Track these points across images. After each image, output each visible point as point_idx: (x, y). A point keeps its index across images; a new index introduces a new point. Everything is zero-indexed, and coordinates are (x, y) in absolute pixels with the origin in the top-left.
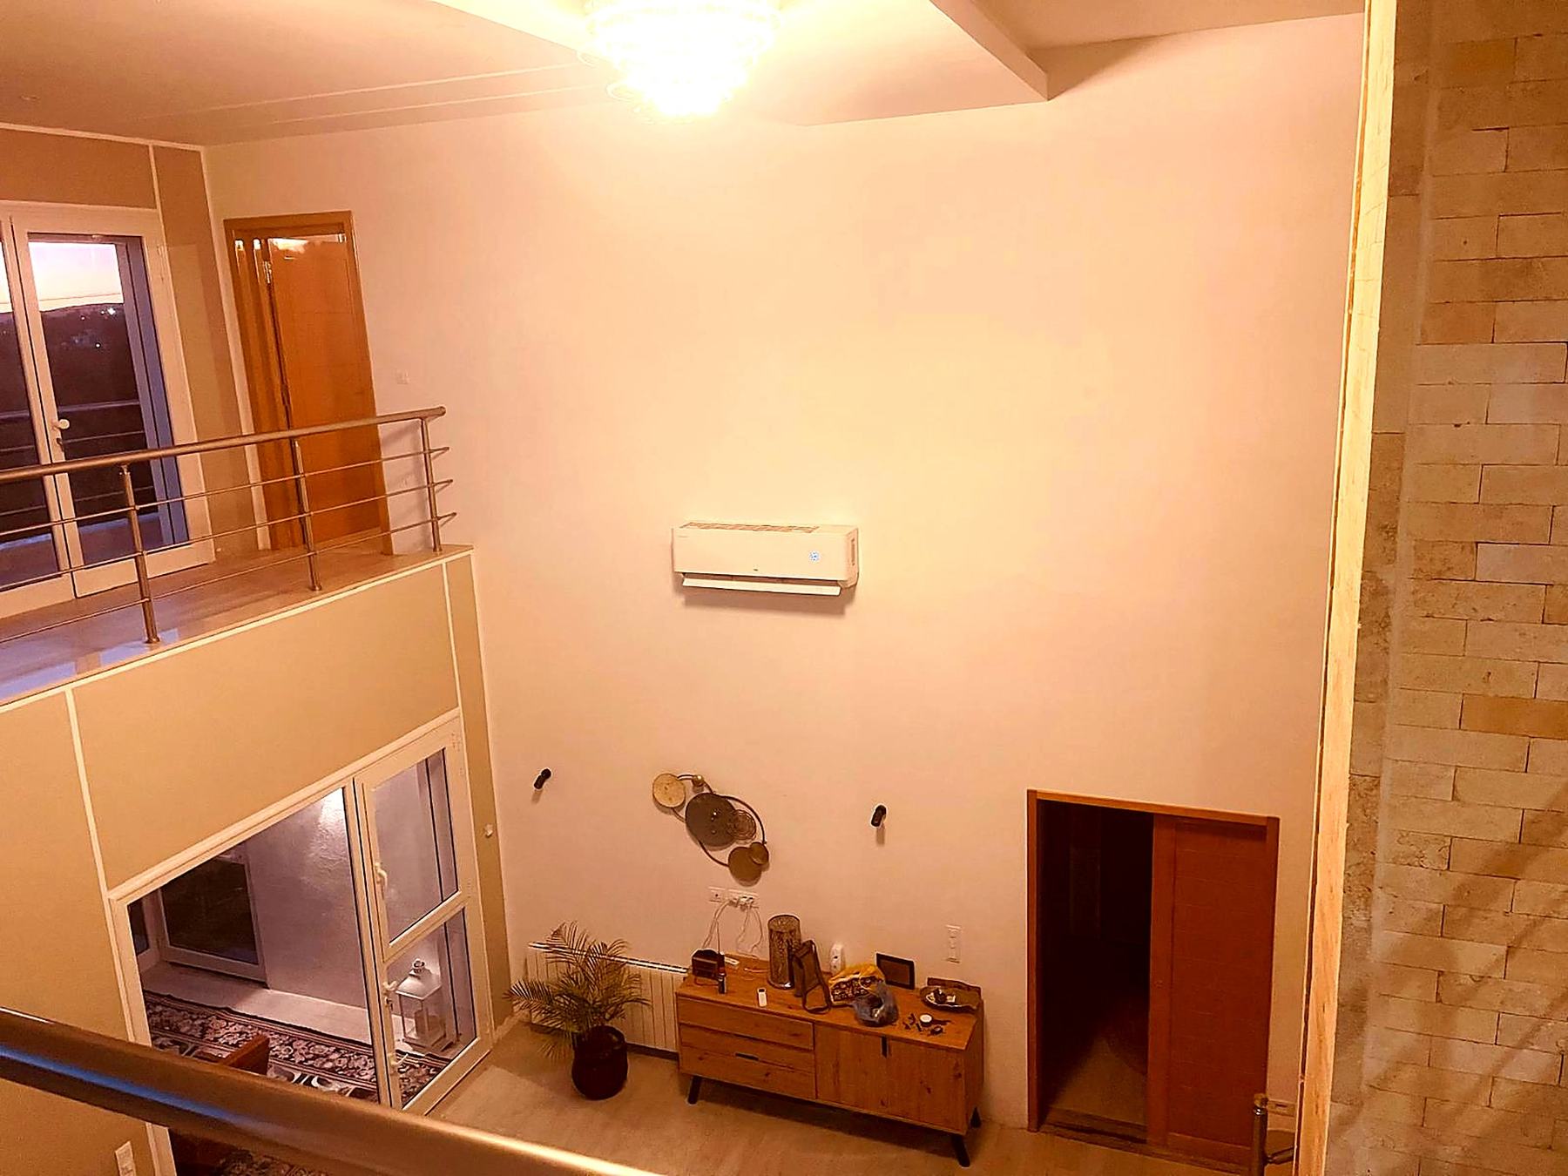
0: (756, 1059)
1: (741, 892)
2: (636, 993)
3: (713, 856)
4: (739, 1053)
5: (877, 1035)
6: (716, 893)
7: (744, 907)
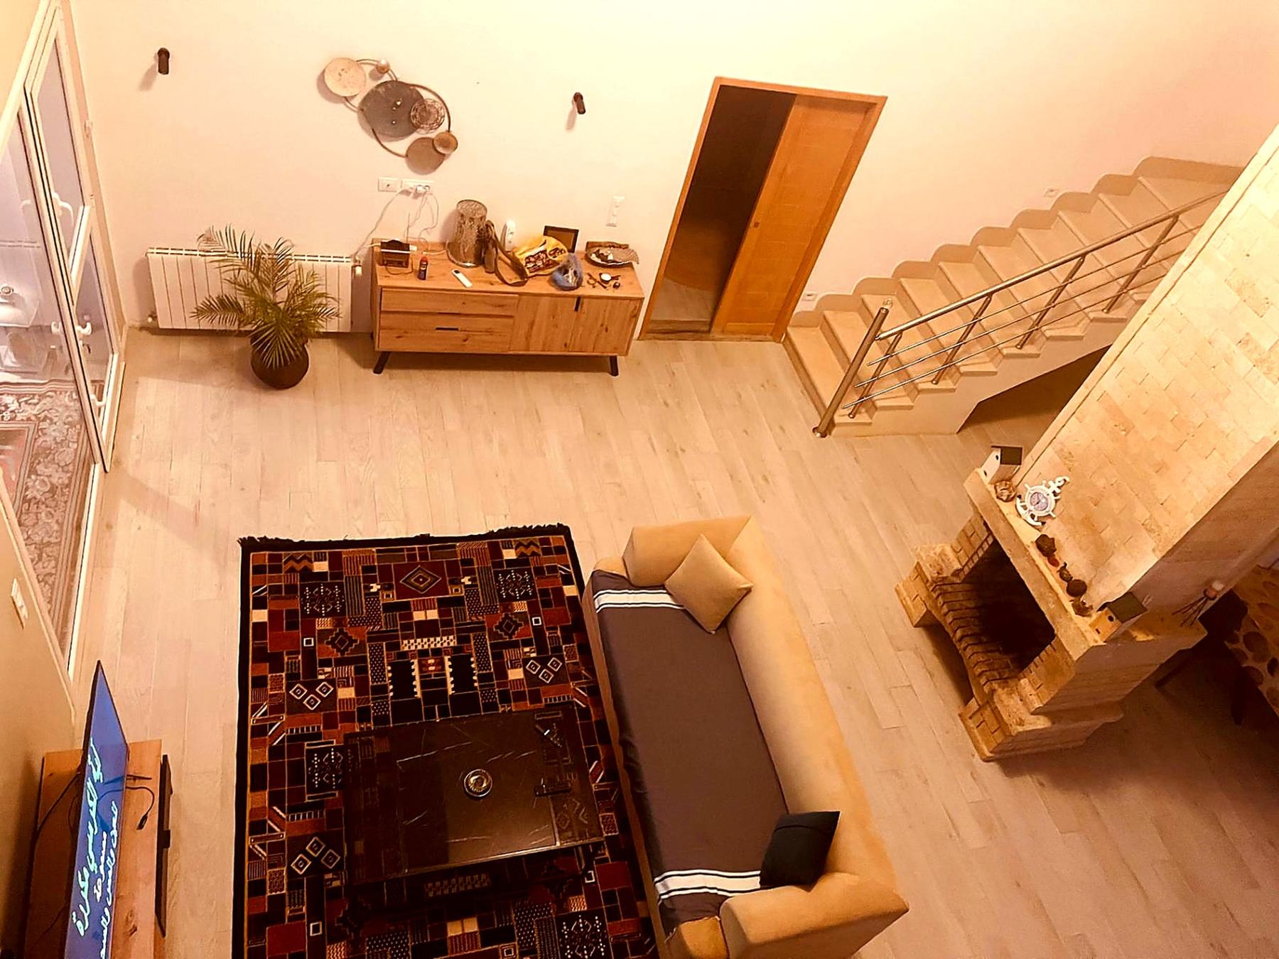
0: (457, 329)
1: (414, 180)
2: (320, 290)
3: (393, 150)
4: (438, 327)
5: (573, 296)
6: (388, 183)
7: (417, 195)
